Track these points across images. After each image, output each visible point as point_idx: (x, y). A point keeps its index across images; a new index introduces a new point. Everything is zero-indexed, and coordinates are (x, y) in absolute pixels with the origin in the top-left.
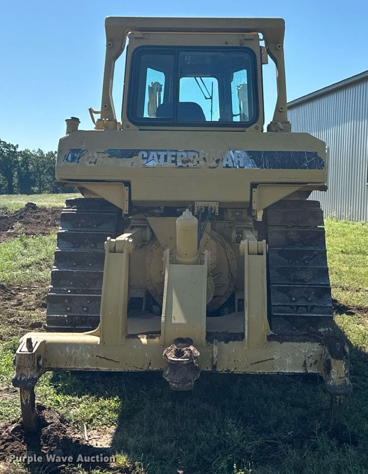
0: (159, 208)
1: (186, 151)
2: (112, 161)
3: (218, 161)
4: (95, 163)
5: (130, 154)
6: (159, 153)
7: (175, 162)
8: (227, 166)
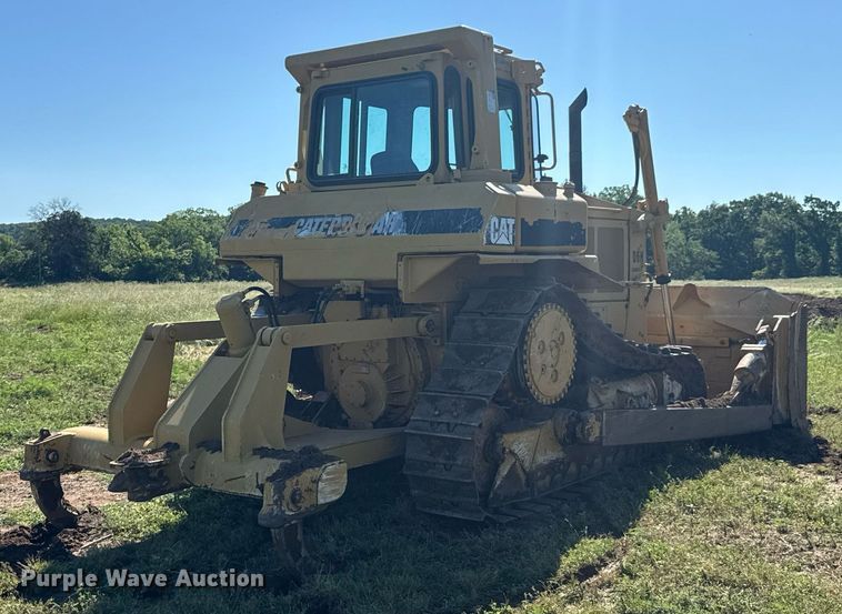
3: (368, 227)
4: (254, 236)
5: (288, 222)
7: (326, 230)
8: (376, 234)
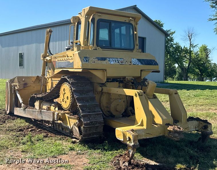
0: (110, 79)
1: (120, 58)
2: (100, 62)
3: (130, 62)
4: (94, 62)
5: (104, 59)
6: (113, 59)
7: (118, 62)
8: (134, 64)
